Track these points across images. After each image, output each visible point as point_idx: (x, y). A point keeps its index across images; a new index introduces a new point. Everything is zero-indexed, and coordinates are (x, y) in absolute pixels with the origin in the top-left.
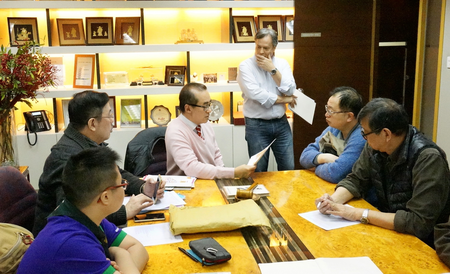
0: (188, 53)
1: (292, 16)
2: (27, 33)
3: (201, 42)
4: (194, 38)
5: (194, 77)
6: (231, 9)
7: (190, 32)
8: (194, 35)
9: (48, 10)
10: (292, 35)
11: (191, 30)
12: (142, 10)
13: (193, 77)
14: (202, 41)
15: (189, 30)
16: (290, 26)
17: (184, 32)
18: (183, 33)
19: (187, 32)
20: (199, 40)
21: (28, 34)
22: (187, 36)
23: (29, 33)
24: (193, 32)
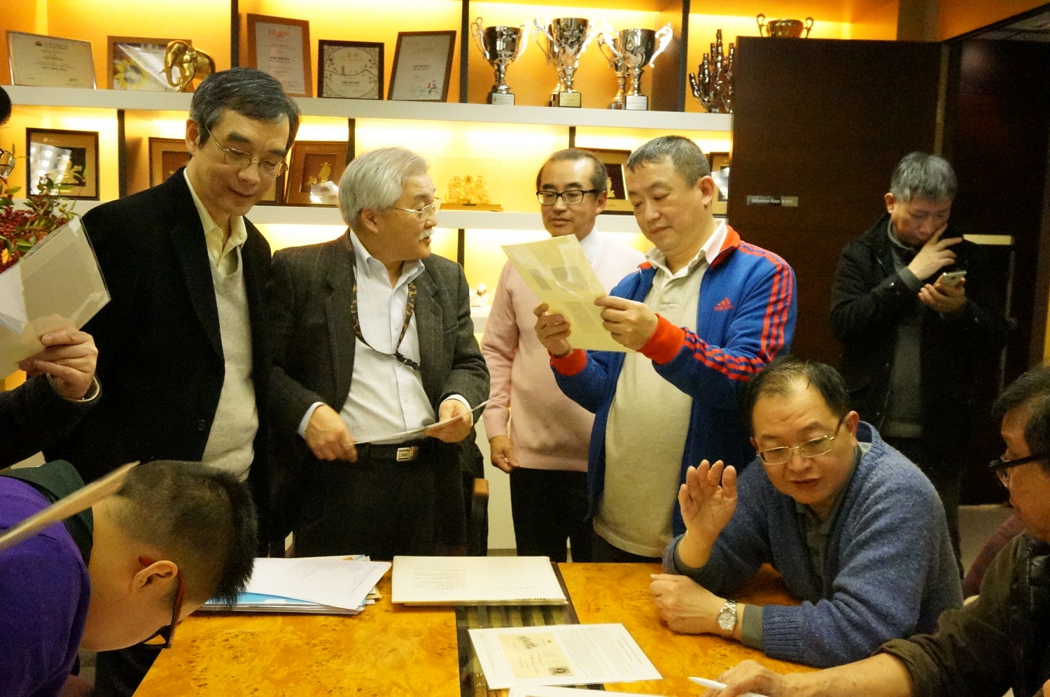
0: (461, 233)
1: (726, 154)
2: (72, 167)
3: (496, 208)
4: (481, 198)
5: (479, 294)
6: (572, 130)
7: (472, 184)
8: (480, 192)
9: (121, 114)
10: (725, 200)
11: (475, 179)
12: (352, 123)
13: (477, 296)
14: (500, 206)
15: (468, 180)
16: (720, 180)
17: (455, 183)
18: (454, 186)
19: (464, 184)
20: (492, 203)
21: (73, 170)
22: (463, 193)
23: (76, 167)
24: (479, 185)
